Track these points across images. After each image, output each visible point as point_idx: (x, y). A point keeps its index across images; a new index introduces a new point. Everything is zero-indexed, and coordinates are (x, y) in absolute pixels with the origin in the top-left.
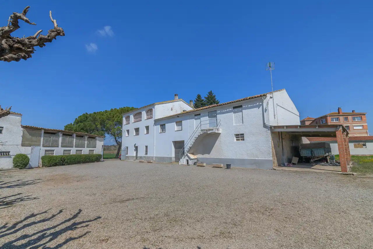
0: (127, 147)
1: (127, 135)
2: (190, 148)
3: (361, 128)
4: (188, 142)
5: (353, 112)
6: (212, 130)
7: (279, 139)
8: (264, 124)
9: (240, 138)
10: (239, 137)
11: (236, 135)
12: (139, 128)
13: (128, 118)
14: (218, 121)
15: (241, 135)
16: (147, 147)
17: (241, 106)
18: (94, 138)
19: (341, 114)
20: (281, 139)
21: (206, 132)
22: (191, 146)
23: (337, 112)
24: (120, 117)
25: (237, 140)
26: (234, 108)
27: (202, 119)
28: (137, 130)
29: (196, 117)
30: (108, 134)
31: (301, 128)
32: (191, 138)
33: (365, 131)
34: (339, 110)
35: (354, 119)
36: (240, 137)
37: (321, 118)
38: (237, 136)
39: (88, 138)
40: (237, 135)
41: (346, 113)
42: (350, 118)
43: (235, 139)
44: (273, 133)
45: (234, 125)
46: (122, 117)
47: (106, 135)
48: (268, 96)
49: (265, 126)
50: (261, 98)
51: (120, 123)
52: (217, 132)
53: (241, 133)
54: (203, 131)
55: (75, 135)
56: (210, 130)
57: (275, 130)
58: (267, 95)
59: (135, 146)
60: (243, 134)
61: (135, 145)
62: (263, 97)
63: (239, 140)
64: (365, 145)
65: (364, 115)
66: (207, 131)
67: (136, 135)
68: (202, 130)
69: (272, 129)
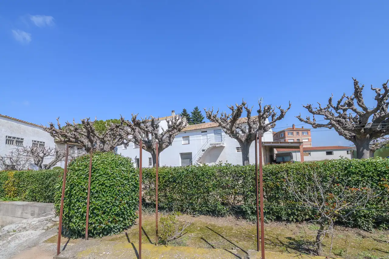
2: (200, 158)
3: (307, 140)
5: (302, 128)
6: (220, 144)
10: (239, 149)
14: (223, 137)
16: (150, 159)
19: (294, 129)
20: (265, 151)
22: (201, 156)
23: (292, 127)
25: (238, 151)
27: (208, 135)
29: (203, 133)
33: (309, 143)
34: (293, 126)
35: (303, 134)
37: (281, 132)
40: (237, 148)
41: (298, 129)
42: (300, 133)
43: (236, 150)
56: (218, 144)
61: (136, 157)
63: (239, 151)
64: (310, 154)
65: (310, 130)
66: (215, 145)
67: (135, 148)
68: (211, 144)
69: (263, 144)
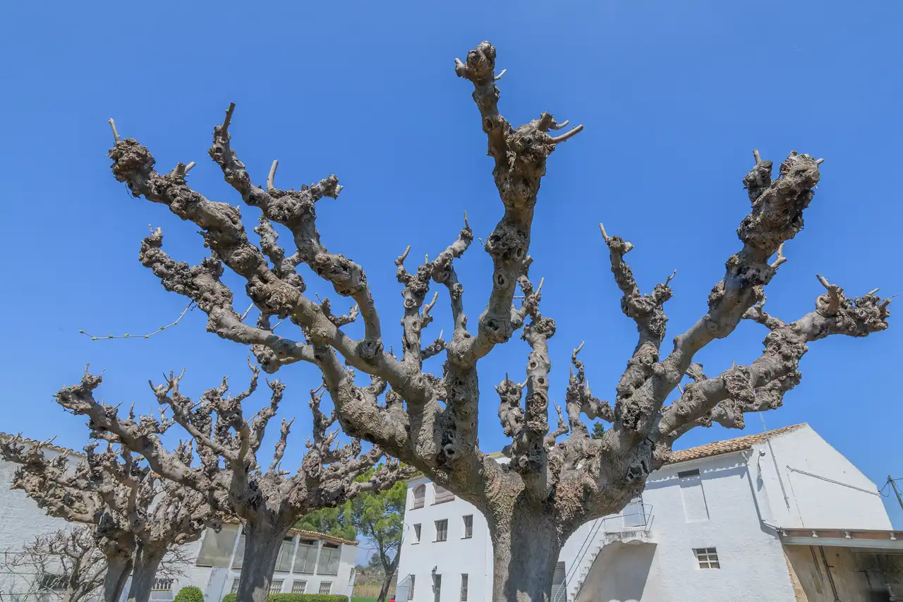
0: (413, 577)
1: (415, 540)
2: (582, 585)
4: (575, 567)
6: (633, 534)
7: (817, 568)
8: (761, 521)
9: (709, 561)
10: (705, 558)
11: (696, 551)
12: (447, 520)
13: (420, 491)
14: (647, 509)
15: (709, 552)
16: (465, 577)
17: (696, 472)
18: (336, 547)
20: (822, 567)
21: (619, 540)
22: (583, 579)
24: (400, 489)
25: (702, 565)
26: (682, 475)
28: (442, 525)
30: (365, 533)
31: (856, 537)
32: (581, 555)
36: (707, 556)
38: (700, 553)
39: (324, 545)
40: (699, 551)
43: (697, 562)
44: (789, 549)
45: (688, 521)
46: (406, 488)
47: (360, 537)
48: (757, 448)
49: (765, 528)
50: (740, 454)
51: (399, 504)
52: (645, 540)
53: (708, 546)
54: (611, 536)
55: (298, 538)
56: (626, 534)
57: (792, 541)
58: (753, 447)
59: (433, 575)
60: (713, 550)
61: (434, 571)
62: (745, 453)
63: (706, 566)
66: (620, 537)
67: (437, 541)
68: (607, 534)
69: (786, 537)
